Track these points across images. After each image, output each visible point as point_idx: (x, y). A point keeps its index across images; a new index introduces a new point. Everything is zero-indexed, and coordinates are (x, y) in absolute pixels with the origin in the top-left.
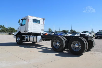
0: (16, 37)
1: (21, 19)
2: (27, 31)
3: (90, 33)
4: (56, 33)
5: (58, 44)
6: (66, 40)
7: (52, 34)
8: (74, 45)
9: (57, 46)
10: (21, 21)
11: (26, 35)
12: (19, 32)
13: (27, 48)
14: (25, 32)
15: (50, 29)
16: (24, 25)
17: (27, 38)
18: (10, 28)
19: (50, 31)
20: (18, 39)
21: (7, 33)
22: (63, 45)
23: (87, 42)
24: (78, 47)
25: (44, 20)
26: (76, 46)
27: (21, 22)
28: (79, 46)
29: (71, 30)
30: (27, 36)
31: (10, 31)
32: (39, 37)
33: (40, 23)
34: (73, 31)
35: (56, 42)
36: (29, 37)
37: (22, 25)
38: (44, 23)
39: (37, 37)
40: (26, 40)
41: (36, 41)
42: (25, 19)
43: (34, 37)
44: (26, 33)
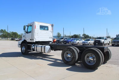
0: (21, 46)
1: (27, 26)
2: (33, 40)
3: (106, 39)
4: (67, 39)
5: (69, 56)
6: (79, 51)
7: (62, 40)
8: (88, 57)
9: (68, 58)
10: (27, 27)
11: (32, 44)
12: (24, 40)
13: (33, 60)
14: (31, 41)
15: (59, 34)
16: (30, 32)
17: (33, 47)
18: (12, 32)
19: (59, 35)
20: (24, 49)
21: (9, 38)
22: (75, 58)
23: (102, 54)
24: (92, 60)
25: (52, 26)
26: (90, 59)
27: (26, 29)
28: (94, 58)
29: (84, 35)
30: (34, 45)
31: (12, 37)
32: (48, 47)
33: (48, 30)
34: (86, 36)
35: (68, 54)
36: (35, 47)
37: (27, 32)
38: (52, 29)
39: (45, 47)
40: (32, 50)
41: (44, 52)
42: (31, 26)
43: (42, 46)
44: (33, 41)
